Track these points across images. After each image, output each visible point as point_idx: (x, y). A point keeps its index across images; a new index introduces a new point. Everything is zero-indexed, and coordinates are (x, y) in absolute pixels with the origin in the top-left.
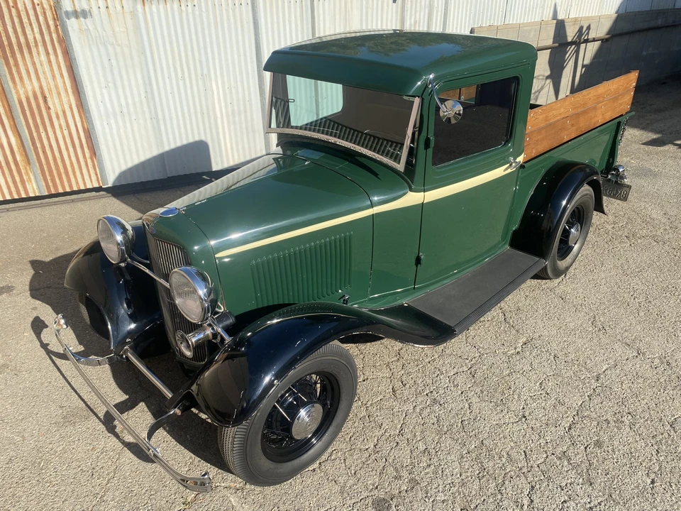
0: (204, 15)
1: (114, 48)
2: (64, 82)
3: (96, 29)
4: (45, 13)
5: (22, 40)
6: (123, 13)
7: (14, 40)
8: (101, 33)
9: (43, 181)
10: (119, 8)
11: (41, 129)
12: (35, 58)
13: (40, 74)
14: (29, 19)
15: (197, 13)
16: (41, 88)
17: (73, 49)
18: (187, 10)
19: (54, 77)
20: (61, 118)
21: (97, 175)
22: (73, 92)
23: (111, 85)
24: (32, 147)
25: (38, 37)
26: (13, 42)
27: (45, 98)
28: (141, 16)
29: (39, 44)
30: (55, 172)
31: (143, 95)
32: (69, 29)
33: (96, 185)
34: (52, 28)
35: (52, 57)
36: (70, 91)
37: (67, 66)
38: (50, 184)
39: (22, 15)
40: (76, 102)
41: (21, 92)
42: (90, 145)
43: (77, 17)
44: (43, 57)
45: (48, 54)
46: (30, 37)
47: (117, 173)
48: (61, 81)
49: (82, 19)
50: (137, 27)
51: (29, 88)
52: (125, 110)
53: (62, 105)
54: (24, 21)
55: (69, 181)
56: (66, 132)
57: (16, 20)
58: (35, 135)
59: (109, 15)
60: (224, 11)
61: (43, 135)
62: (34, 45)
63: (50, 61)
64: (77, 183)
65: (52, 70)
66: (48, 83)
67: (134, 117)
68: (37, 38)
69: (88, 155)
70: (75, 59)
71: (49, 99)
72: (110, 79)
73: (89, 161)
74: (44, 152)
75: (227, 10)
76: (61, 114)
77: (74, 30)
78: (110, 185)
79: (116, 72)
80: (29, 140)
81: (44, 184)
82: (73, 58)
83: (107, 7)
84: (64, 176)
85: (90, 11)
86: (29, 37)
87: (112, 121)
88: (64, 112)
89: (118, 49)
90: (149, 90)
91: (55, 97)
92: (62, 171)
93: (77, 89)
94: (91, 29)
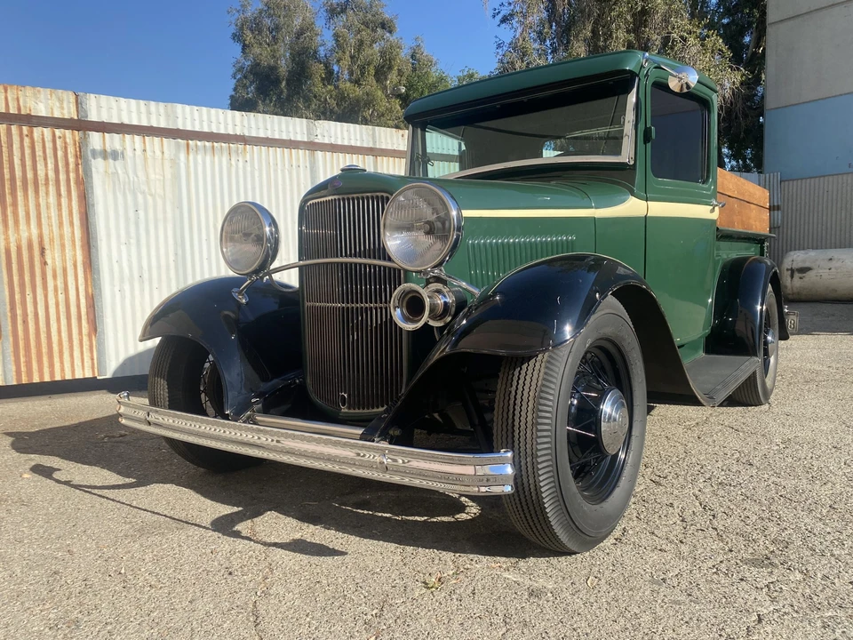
0: (257, 174)
1: (145, 199)
2: (73, 233)
3: (126, 173)
4: (66, 148)
5: (30, 175)
6: (162, 159)
7: (18, 173)
8: (132, 179)
9: (13, 363)
10: (158, 153)
11: (28, 290)
12: (41, 199)
13: (43, 220)
14: (44, 152)
15: (249, 169)
16: (41, 237)
17: (93, 193)
18: (237, 165)
19: (61, 224)
20: (58, 278)
21: (92, 359)
22: (82, 246)
23: (133, 241)
24: (9, 314)
25: (51, 174)
26: (17, 176)
27: (43, 251)
28: (182, 165)
29: (51, 183)
30: (33, 351)
31: (172, 258)
32: (93, 169)
33: (88, 374)
34: (72, 166)
35: (64, 201)
36: (78, 243)
37: (80, 213)
38: (23, 369)
39: (36, 147)
40: (84, 258)
41: (12, 239)
42: (91, 317)
43: (105, 158)
44: (52, 199)
45: (59, 195)
46: (41, 173)
47: (122, 358)
48: (70, 230)
49: (111, 161)
50: (176, 177)
51: (24, 235)
52: (146, 276)
53: (64, 261)
54: (37, 154)
55: (52, 365)
56: (61, 297)
57: (27, 151)
58: (17, 297)
59: (145, 159)
60: (279, 171)
61: (29, 299)
62: (43, 182)
63: (59, 205)
64: (63, 370)
65: (60, 216)
66: (51, 231)
67: (155, 285)
68: (50, 177)
69: (85, 330)
70: (93, 205)
71: (48, 252)
72: (133, 234)
73: (85, 339)
74: (25, 322)
75: (283, 171)
76: (59, 272)
77: (98, 172)
78: (109, 375)
79: (142, 227)
80: (8, 304)
81: (14, 368)
82: (91, 202)
83: (145, 150)
84: (45, 359)
85: (123, 153)
86: (39, 172)
87: (127, 287)
88: (65, 270)
89: (150, 199)
90: (180, 252)
91: (56, 251)
92: (44, 350)
93: (89, 243)
94: (120, 172)
